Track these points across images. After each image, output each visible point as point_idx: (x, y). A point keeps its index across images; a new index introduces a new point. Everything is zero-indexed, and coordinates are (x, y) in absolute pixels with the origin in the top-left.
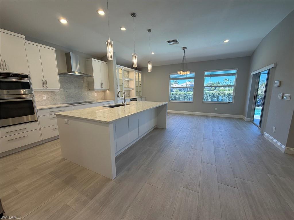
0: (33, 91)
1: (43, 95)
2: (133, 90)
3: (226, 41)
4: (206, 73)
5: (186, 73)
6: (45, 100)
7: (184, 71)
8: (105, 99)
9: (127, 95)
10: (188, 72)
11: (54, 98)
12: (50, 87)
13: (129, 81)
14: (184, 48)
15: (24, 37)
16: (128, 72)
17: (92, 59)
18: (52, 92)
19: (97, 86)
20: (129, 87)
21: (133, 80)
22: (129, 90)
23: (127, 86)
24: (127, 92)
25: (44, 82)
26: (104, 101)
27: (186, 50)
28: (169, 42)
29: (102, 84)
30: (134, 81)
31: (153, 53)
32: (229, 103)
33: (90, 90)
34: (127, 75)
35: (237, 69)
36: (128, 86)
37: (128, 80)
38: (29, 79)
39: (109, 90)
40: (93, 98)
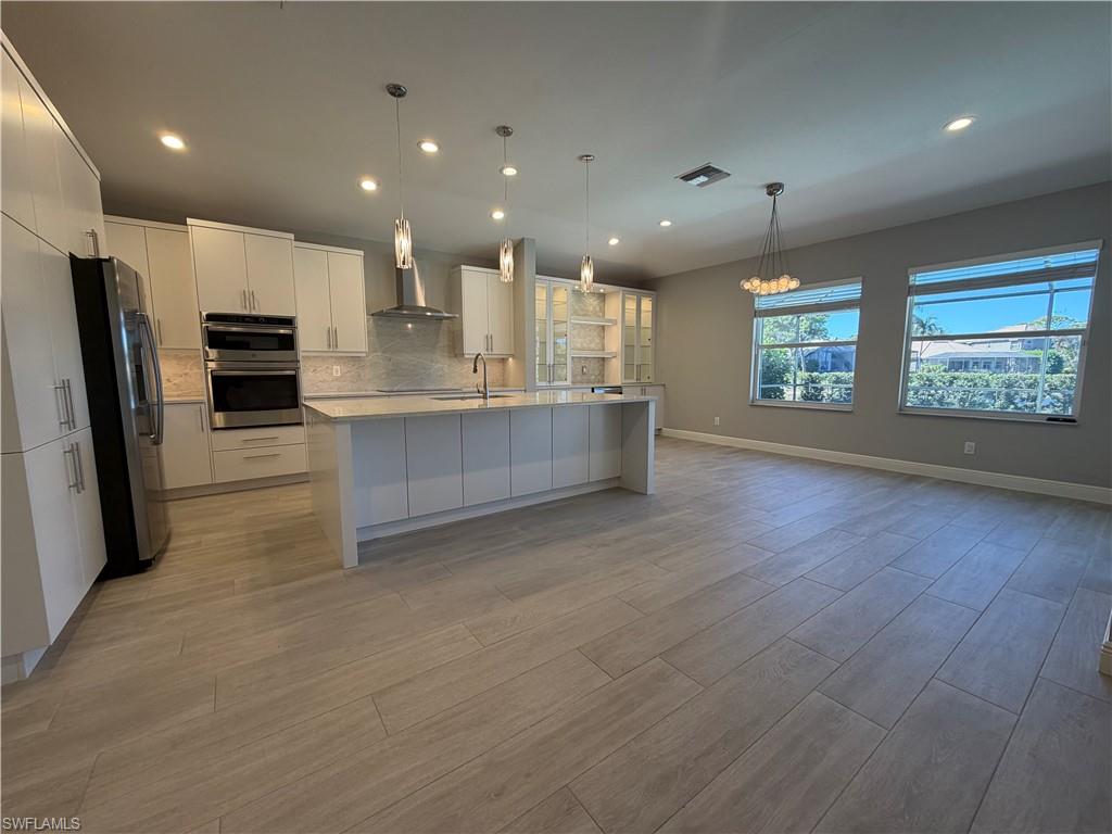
0: (301, 355)
1: (335, 367)
2: (614, 360)
3: (960, 124)
4: (919, 279)
5: (773, 286)
6: (337, 379)
7: (765, 278)
8: (503, 386)
9: (593, 377)
10: (787, 283)
11: (359, 376)
12: (345, 346)
13: (603, 327)
14: (773, 189)
15: (292, 236)
16: (602, 297)
17: (463, 267)
18: (355, 359)
19: (473, 344)
20: (603, 350)
21: (614, 322)
22: (603, 358)
23: (592, 346)
24: (594, 366)
25: (332, 336)
26: (501, 389)
27: (780, 197)
28: (688, 177)
29: (489, 339)
30: (620, 325)
31: (666, 223)
32: (1049, 419)
33: (456, 356)
34: (595, 308)
35: (1101, 241)
36: (600, 346)
37: (599, 326)
38: (294, 329)
39: (513, 356)
40: (465, 381)
